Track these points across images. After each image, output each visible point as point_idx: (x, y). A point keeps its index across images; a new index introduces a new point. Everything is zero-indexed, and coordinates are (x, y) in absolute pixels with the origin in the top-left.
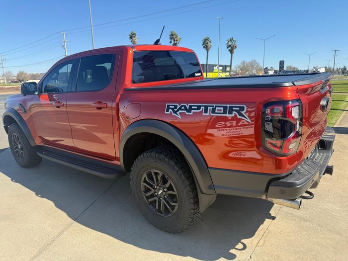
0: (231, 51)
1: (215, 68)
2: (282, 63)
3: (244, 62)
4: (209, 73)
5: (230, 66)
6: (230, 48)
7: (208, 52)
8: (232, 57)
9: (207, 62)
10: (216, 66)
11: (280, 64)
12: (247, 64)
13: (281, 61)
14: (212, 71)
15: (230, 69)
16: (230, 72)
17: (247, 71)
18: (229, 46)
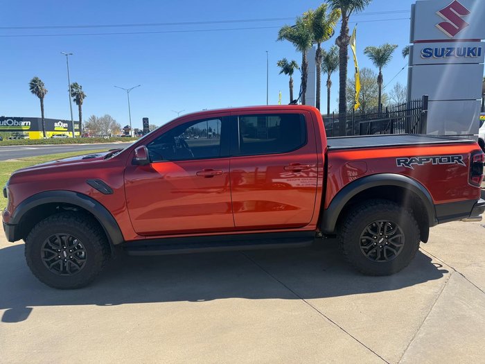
0: (78, 102)
1: (56, 125)
2: (145, 121)
3: (94, 118)
4: (48, 133)
5: (80, 123)
6: (75, 97)
7: (42, 101)
8: (80, 109)
9: (43, 116)
10: (57, 121)
11: (144, 122)
12: (98, 121)
13: (144, 119)
14: (52, 129)
15: (80, 127)
16: (79, 130)
17: (99, 130)
18: (73, 95)
